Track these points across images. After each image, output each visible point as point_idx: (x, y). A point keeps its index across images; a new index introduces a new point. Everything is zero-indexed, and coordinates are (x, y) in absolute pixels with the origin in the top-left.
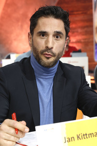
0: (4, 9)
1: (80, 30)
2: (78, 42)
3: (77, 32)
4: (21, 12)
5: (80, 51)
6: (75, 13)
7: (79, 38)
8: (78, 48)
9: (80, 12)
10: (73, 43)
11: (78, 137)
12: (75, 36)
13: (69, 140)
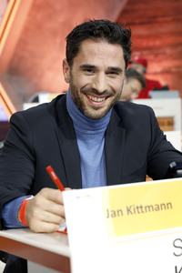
0: (29, 15)
1: (168, 51)
2: (165, 72)
3: (164, 54)
4: (61, 19)
5: (166, 88)
6: (160, 19)
7: (167, 64)
8: (163, 83)
9: (169, 19)
10: (156, 74)
11: (128, 210)
12: (160, 61)
13: (114, 214)
